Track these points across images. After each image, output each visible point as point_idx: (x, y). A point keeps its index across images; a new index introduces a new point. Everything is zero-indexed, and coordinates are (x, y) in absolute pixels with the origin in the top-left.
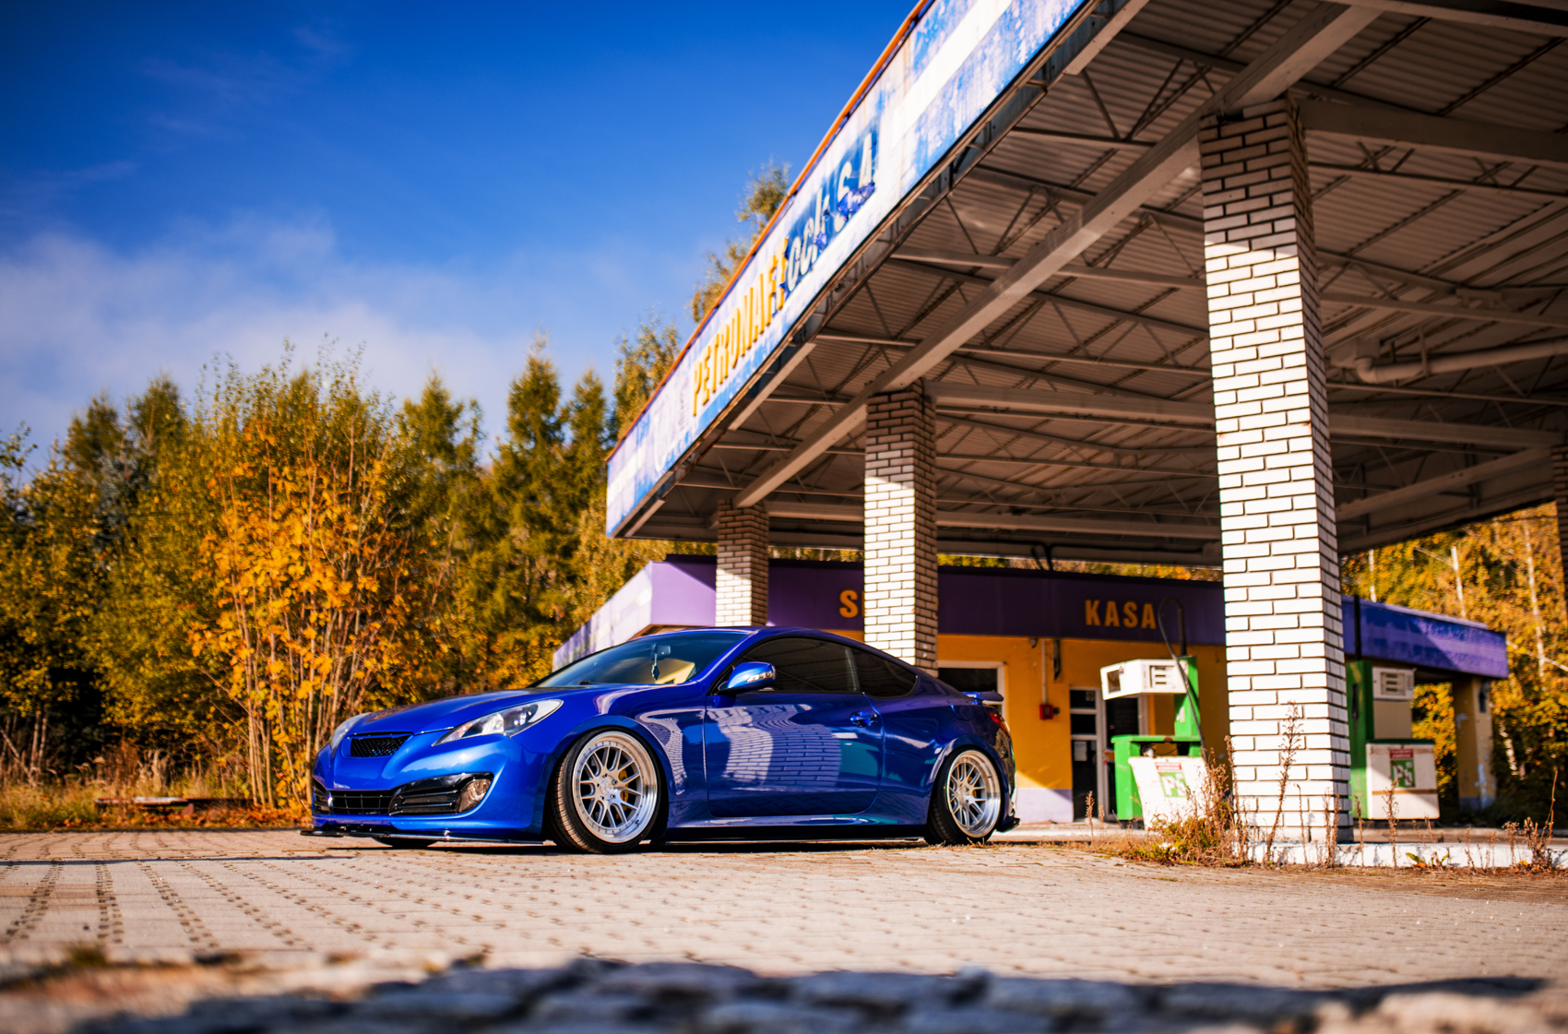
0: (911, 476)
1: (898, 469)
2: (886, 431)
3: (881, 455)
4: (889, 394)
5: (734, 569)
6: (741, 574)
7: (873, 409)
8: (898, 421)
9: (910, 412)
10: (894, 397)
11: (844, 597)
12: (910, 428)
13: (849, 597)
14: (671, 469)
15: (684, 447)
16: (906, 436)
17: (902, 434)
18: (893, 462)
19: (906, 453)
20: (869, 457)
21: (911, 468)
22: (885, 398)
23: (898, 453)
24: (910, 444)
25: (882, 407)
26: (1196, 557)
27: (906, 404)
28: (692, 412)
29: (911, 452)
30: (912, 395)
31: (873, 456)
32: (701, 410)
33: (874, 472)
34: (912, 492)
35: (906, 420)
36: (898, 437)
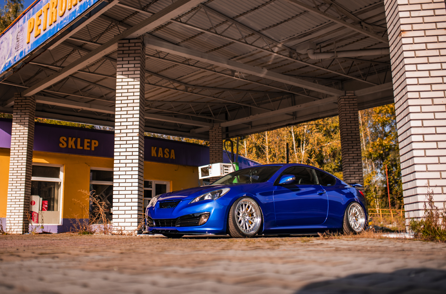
0: (139, 76)
1: (133, 73)
2: (127, 55)
3: (124, 66)
4: (129, 39)
5: (20, 123)
6: (24, 125)
7: (121, 45)
8: (133, 52)
9: (139, 48)
10: (131, 41)
11: (61, 139)
12: (139, 55)
13: (63, 139)
14: (7, 70)
15: (18, 59)
16: (136, 58)
17: (135, 57)
18: (130, 69)
19: (136, 65)
20: (118, 66)
21: (139, 72)
22: (127, 41)
23: (133, 66)
24: (139, 62)
25: (125, 45)
26: (188, 134)
27: (137, 44)
28: (27, 41)
29: (139, 65)
30: (140, 41)
31: (121, 66)
32: (33, 40)
33: (121, 73)
34: (139, 83)
35: (136, 52)
36: (133, 59)
